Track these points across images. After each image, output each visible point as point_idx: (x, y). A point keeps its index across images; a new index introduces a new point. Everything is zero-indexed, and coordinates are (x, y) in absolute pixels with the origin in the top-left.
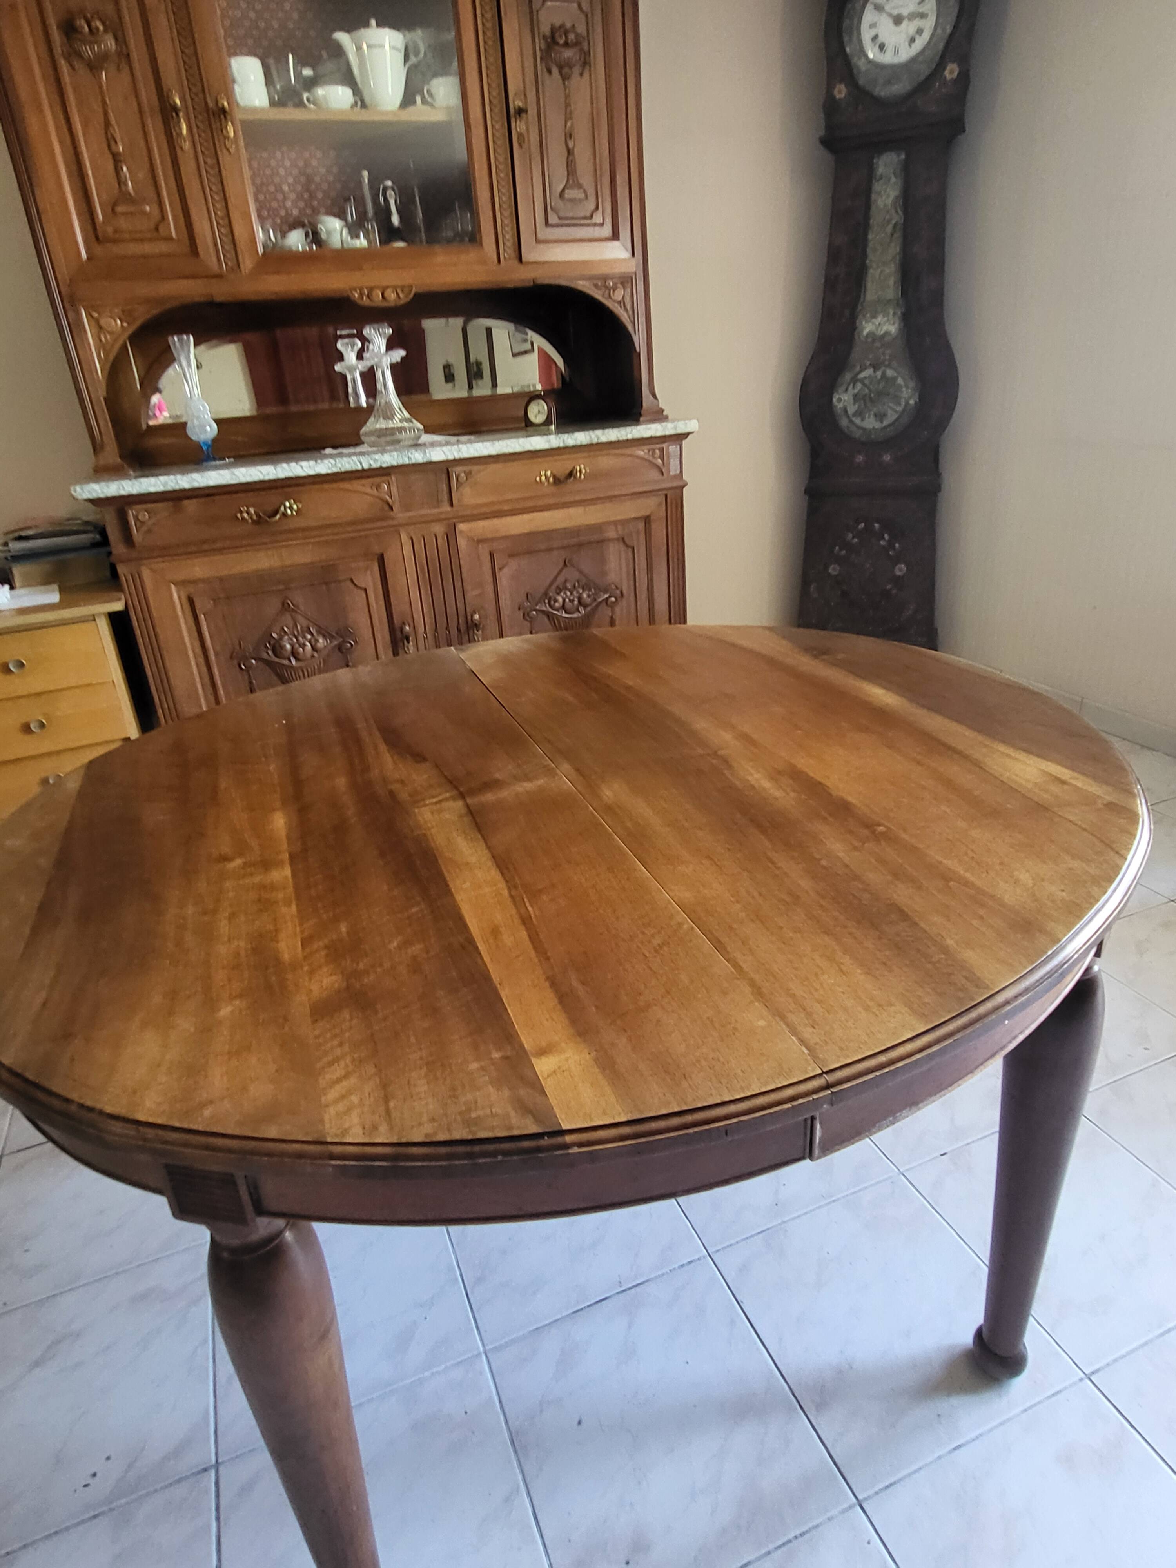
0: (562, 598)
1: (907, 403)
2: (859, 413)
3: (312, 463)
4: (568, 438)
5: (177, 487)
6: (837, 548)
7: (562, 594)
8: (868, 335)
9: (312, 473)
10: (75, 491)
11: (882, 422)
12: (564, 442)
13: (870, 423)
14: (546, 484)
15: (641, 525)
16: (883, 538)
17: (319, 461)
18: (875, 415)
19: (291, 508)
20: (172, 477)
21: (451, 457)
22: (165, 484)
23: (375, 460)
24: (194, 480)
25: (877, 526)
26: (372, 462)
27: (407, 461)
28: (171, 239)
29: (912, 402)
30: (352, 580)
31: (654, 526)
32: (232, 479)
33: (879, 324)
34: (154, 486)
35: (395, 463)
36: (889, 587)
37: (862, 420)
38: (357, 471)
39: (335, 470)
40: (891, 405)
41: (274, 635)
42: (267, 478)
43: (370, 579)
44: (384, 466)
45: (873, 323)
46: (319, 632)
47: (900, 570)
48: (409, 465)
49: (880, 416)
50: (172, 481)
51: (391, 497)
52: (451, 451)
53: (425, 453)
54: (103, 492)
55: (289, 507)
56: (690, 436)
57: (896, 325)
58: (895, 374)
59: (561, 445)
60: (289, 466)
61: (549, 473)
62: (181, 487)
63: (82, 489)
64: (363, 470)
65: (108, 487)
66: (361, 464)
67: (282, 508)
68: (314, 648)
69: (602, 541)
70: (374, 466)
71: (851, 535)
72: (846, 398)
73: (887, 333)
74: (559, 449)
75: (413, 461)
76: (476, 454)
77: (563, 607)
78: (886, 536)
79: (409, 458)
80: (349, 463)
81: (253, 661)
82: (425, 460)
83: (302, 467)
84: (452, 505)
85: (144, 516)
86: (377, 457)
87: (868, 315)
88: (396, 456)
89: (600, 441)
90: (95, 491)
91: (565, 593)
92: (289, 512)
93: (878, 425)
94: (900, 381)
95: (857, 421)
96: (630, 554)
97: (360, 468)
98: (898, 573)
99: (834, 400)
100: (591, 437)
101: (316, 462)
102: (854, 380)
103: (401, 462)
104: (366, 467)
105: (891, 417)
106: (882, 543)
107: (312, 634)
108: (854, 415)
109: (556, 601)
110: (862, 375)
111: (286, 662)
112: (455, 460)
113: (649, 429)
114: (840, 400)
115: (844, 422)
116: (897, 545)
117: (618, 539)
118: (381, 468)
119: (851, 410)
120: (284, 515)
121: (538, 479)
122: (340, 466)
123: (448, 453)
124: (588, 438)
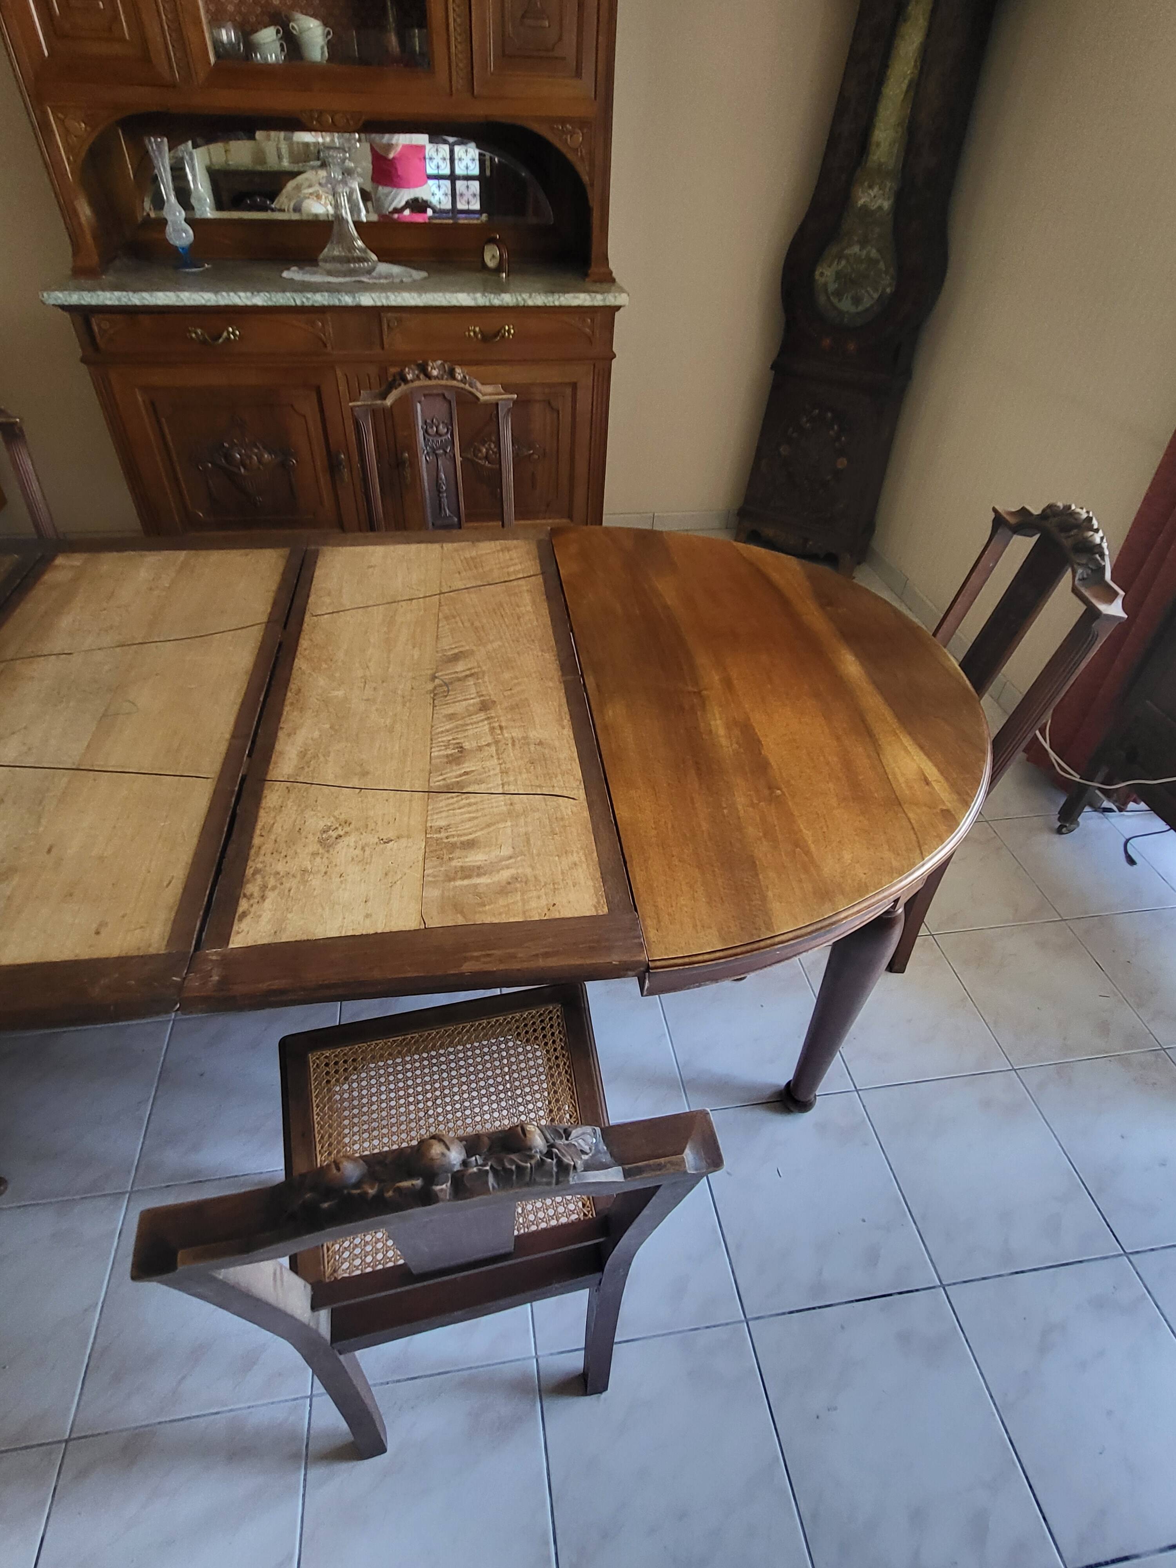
0: (486, 449)
1: (884, 290)
2: (839, 294)
3: (249, 294)
4: (494, 298)
5: (130, 303)
6: (791, 429)
7: (486, 446)
8: (862, 206)
9: (249, 303)
10: (43, 296)
11: (857, 307)
12: (490, 301)
13: (846, 305)
14: (475, 340)
15: (568, 391)
16: (833, 429)
17: (255, 293)
18: (852, 298)
19: (233, 333)
20: (125, 293)
21: (379, 304)
22: (119, 299)
23: (308, 299)
24: (144, 298)
25: (829, 415)
26: (304, 300)
27: (337, 303)
28: (125, 40)
29: (888, 290)
30: (292, 406)
31: (580, 394)
32: (177, 301)
33: (875, 197)
34: (110, 299)
35: (326, 303)
36: (829, 477)
37: (840, 300)
38: (291, 307)
39: (270, 303)
40: (869, 289)
41: (226, 445)
42: (209, 304)
43: (308, 407)
44: (316, 304)
45: (870, 194)
46: (264, 448)
47: (842, 463)
48: (339, 307)
49: (857, 301)
50: (125, 297)
51: (324, 335)
52: (379, 298)
53: (354, 298)
54: (66, 301)
55: (232, 332)
56: (622, 309)
57: (890, 202)
58: (879, 257)
59: (488, 304)
60: (229, 295)
61: (477, 329)
62: (134, 304)
63: (49, 295)
64: (296, 306)
65: (70, 295)
66: (295, 301)
67: (225, 334)
68: (260, 461)
69: (529, 401)
70: (307, 303)
71: (805, 419)
72: (829, 274)
73: (880, 208)
74: (484, 307)
75: (343, 304)
76: (404, 304)
77: (486, 458)
78: (836, 427)
79: (339, 300)
80: (283, 298)
81: (210, 465)
82: (355, 304)
83: (240, 297)
84: (383, 348)
85: (105, 325)
86: (309, 295)
87: (866, 184)
88: (327, 297)
89: (526, 305)
90: (59, 298)
91: (490, 445)
92: (232, 336)
93: (853, 309)
94: (882, 265)
95: (835, 300)
96: (555, 415)
97: (293, 304)
98: (840, 467)
99: (817, 273)
100: (517, 299)
101: (253, 293)
102: (840, 256)
103: (331, 303)
104: (299, 303)
105: (867, 303)
106: (831, 433)
107: (258, 448)
108: (833, 294)
109: (480, 451)
110: (847, 252)
111: (236, 470)
112: (383, 307)
113: (577, 298)
114: (822, 274)
115: (822, 299)
116: (843, 438)
117: (544, 401)
118: (313, 306)
119: (832, 287)
120: (228, 338)
121: (467, 333)
122: (274, 300)
123: (376, 300)
124: (515, 300)
